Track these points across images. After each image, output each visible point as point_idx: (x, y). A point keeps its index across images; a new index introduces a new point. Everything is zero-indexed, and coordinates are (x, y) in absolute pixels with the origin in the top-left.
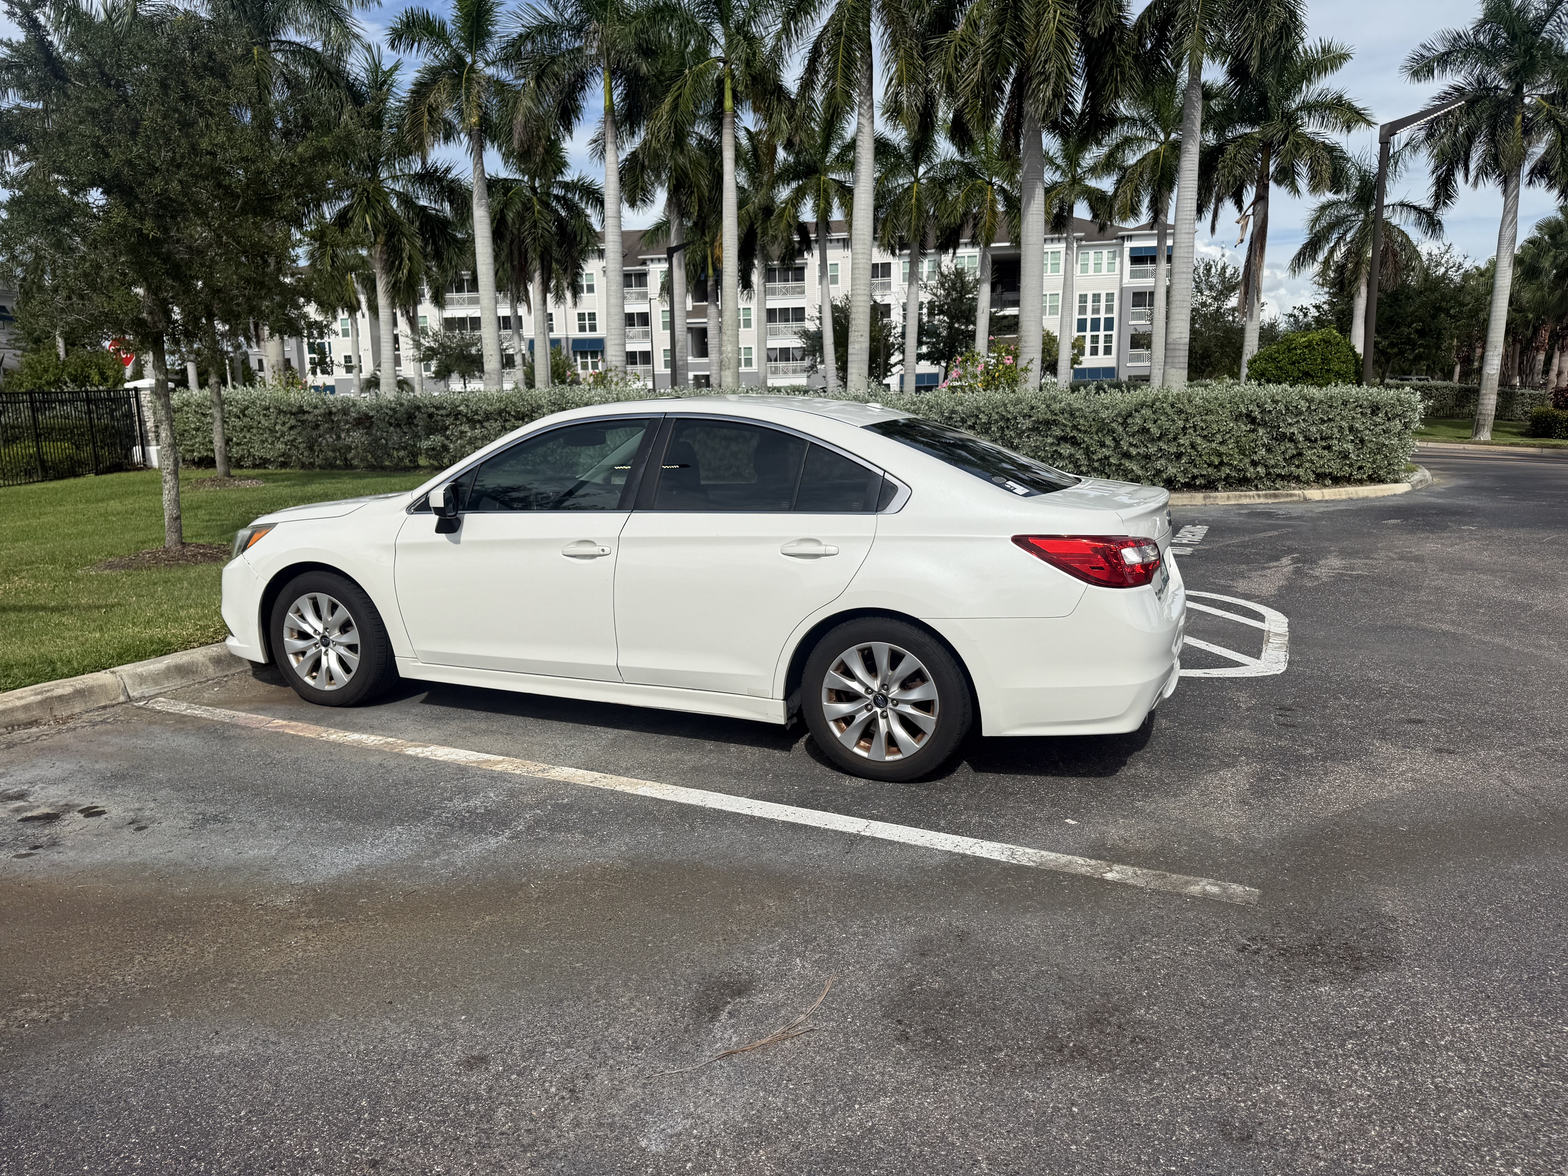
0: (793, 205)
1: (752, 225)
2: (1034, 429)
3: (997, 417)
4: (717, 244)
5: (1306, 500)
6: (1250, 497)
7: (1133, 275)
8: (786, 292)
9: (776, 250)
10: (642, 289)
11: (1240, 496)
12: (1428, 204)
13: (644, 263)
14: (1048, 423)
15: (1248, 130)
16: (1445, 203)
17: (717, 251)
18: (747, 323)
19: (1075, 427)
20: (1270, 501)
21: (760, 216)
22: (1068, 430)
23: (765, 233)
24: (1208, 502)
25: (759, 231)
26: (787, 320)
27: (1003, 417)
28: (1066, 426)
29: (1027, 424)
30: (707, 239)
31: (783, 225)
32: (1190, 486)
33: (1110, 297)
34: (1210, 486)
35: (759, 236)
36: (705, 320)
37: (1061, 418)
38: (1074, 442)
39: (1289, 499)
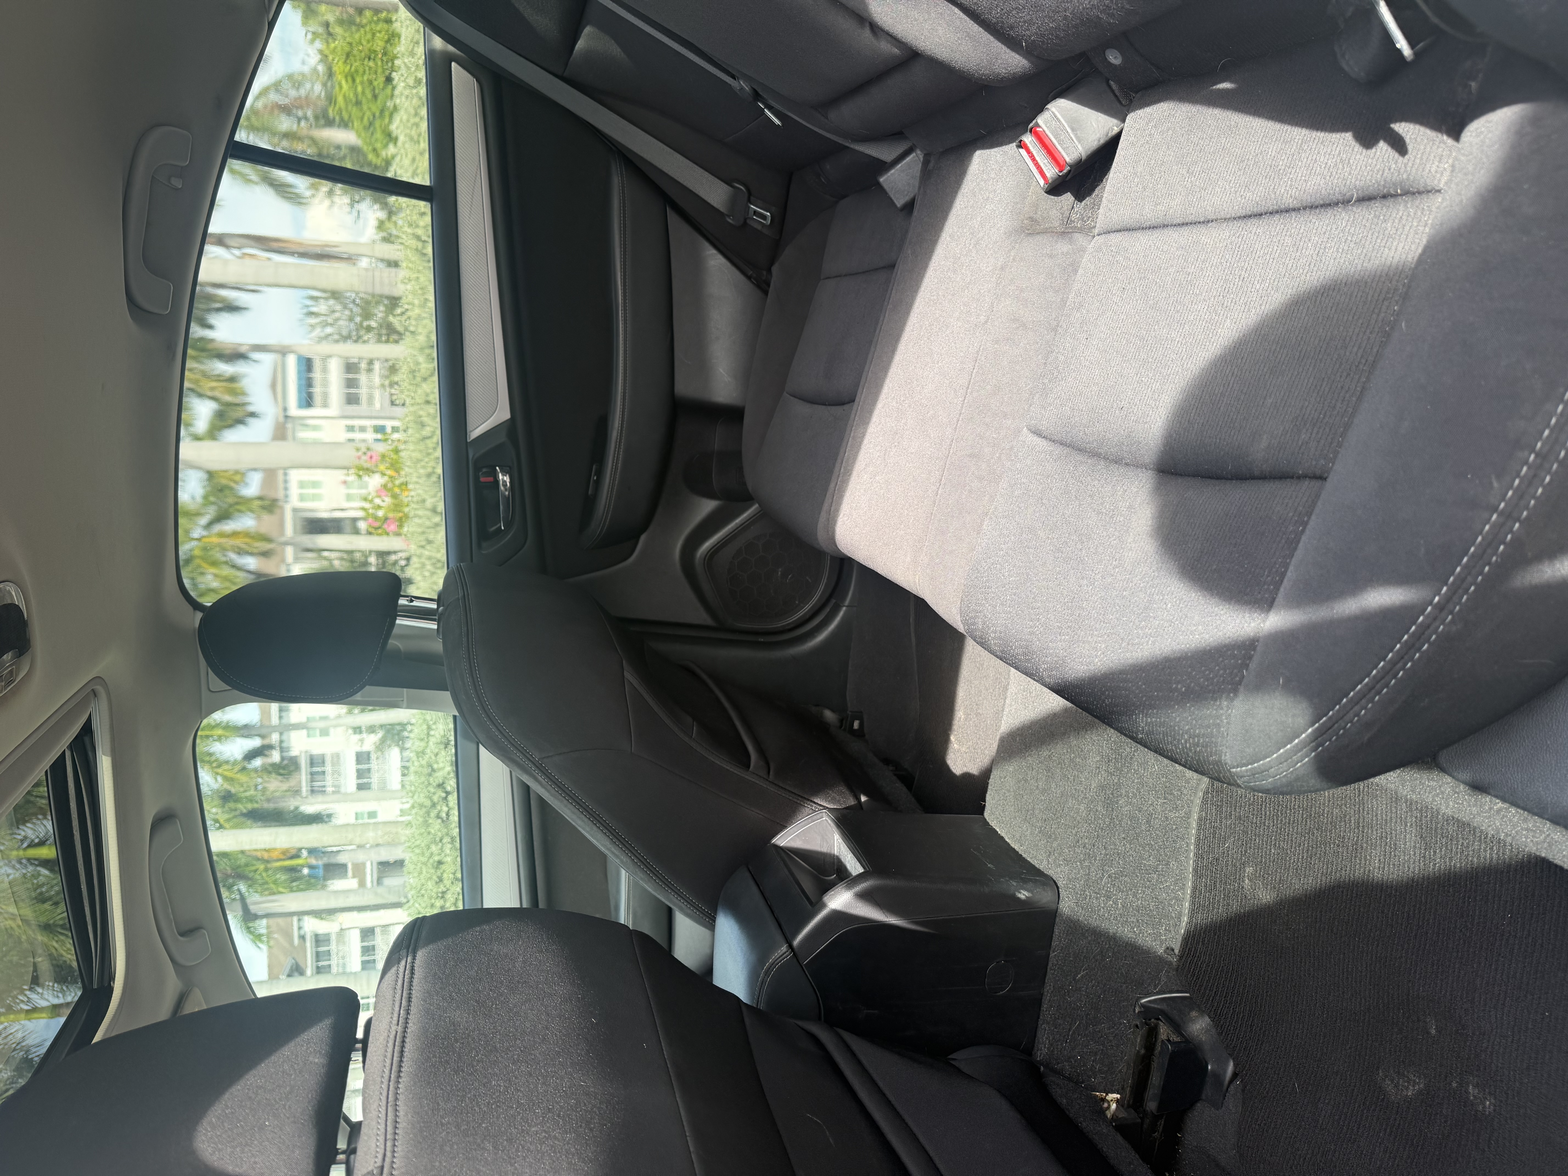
0: (219, 766)
1: (243, 815)
4: (266, 856)
7: (325, 405)
8: (337, 773)
9: (274, 785)
10: (333, 938)
13: (302, 938)
17: (275, 855)
18: (372, 815)
21: (231, 805)
23: (251, 800)
25: (250, 806)
26: (369, 770)
30: (262, 867)
31: (243, 778)
33: (351, 429)
35: (256, 806)
36: (368, 865)
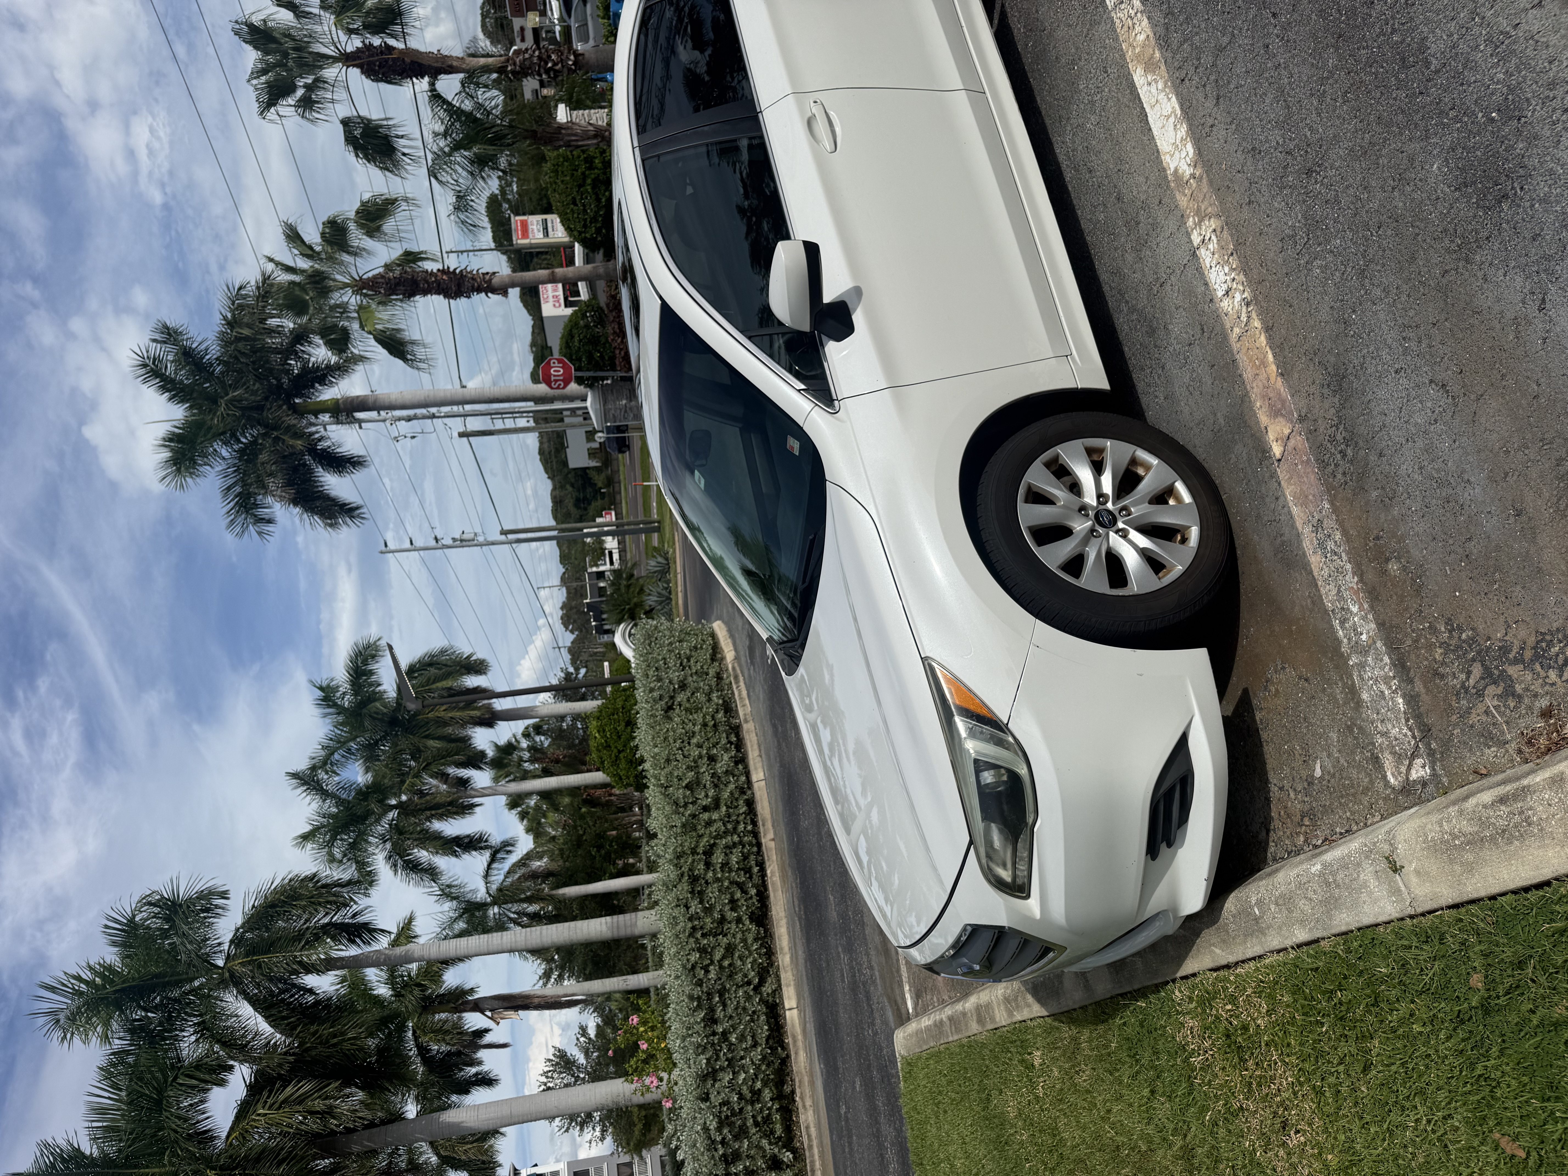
2: (701, 896)
3: (692, 940)
5: (737, 658)
6: (740, 695)
11: (741, 698)
12: (487, 854)
14: (694, 880)
15: (410, 1034)
16: (486, 841)
19: (694, 852)
20: (741, 678)
22: (697, 857)
24: (749, 718)
27: (691, 935)
28: (694, 861)
29: (695, 907)
32: (739, 745)
34: (736, 730)
37: (685, 869)
38: (709, 852)
39: (738, 669)
